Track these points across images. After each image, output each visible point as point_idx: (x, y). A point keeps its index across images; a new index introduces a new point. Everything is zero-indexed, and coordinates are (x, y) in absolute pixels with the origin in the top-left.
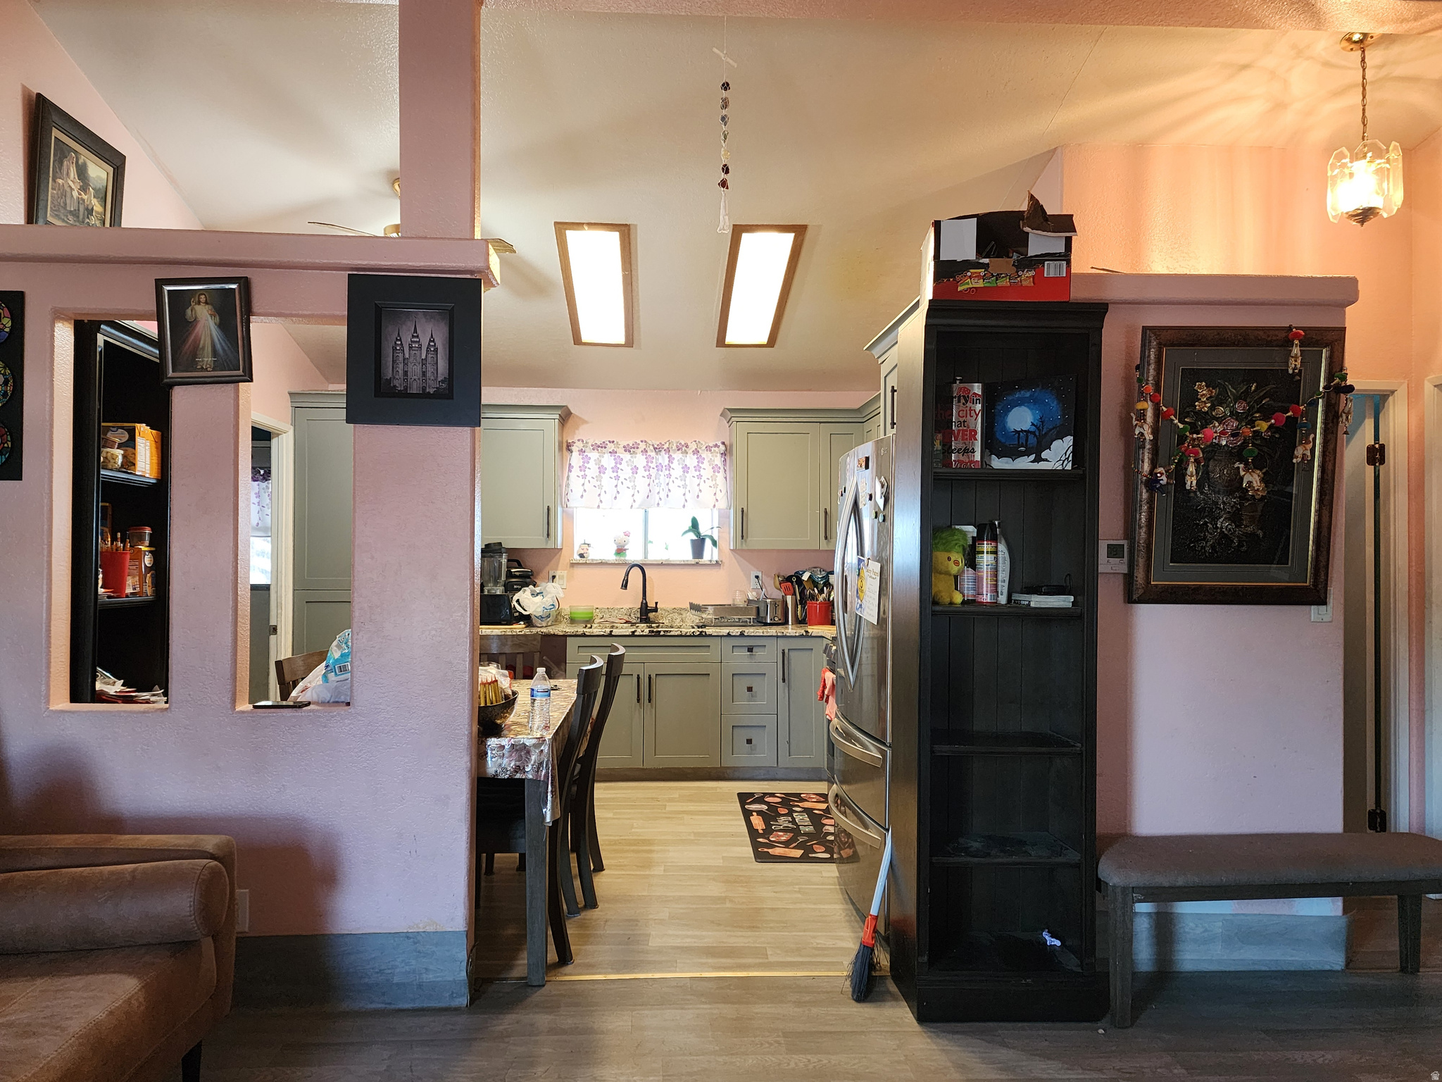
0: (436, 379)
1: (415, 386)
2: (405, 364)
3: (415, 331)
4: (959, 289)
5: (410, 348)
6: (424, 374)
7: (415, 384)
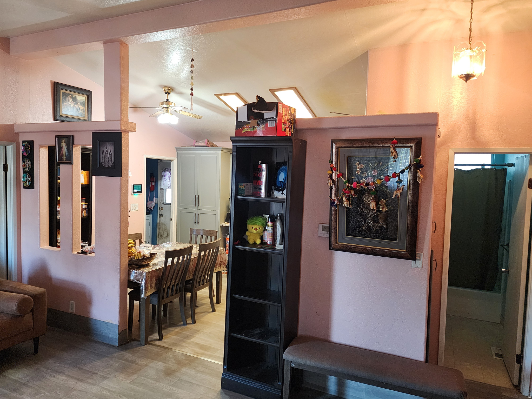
0: (111, 163)
1: (107, 165)
2: (105, 158)
3: (107, 149)
4: (243, 132)
5: (106, 153)
6: (109, 161)
7: (107, 164)
